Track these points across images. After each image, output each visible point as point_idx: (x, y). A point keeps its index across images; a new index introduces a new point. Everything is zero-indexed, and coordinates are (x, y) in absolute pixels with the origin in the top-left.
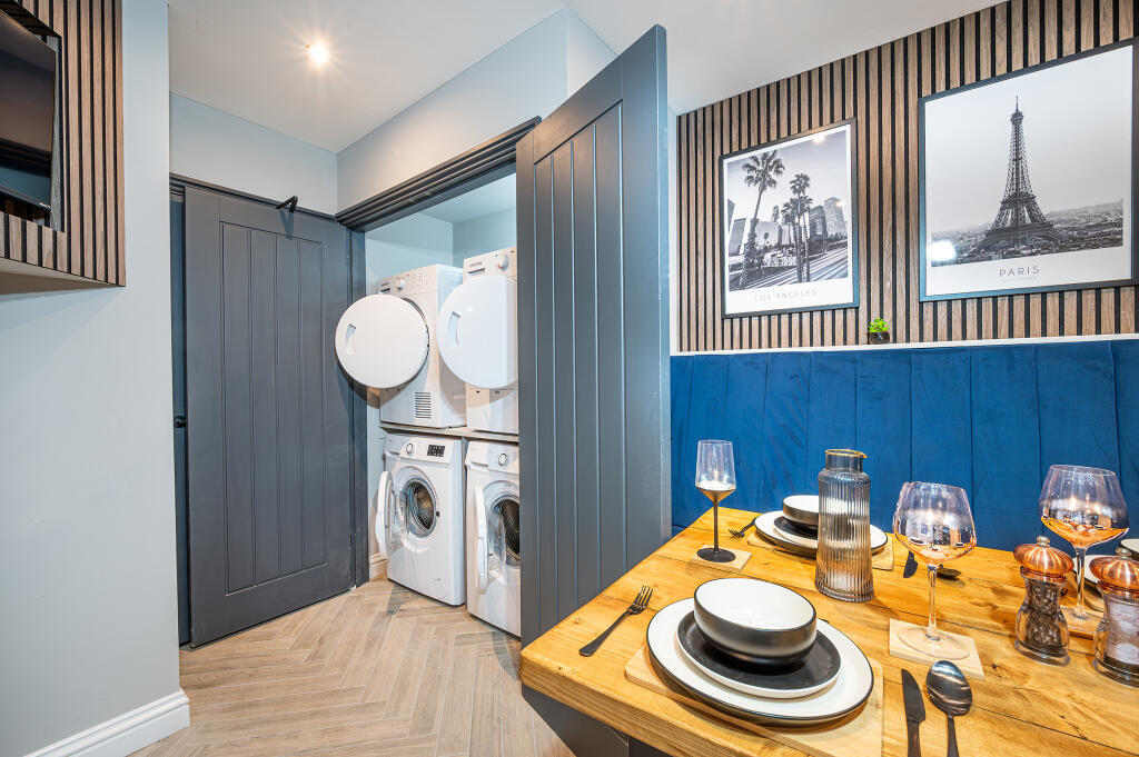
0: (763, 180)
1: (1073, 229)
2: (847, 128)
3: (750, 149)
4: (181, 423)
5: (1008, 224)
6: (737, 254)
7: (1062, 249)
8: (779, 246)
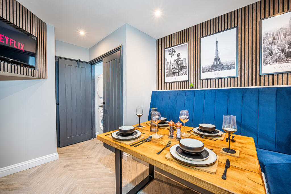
0: (172, 54)
1: (227, 65)
2: (187, 43)
3: (170, 47)
4: (58, 104)
5: (215, 64)
6: (167, 70)
7: (225, 69)
8: (175, 68)
